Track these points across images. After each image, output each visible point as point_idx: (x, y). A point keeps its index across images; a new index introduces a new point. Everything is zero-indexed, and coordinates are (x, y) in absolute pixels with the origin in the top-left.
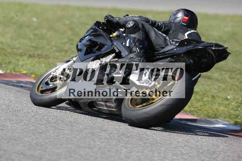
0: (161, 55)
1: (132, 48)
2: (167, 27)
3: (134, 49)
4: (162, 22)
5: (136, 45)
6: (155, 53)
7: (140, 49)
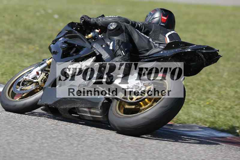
0: (146, 59)
1: (116, 51)
2: (147, 28)
3: (119, 52)
4: (141, 22)
5: (121, 48)
6: (140, 55)
7: (126, 52)
